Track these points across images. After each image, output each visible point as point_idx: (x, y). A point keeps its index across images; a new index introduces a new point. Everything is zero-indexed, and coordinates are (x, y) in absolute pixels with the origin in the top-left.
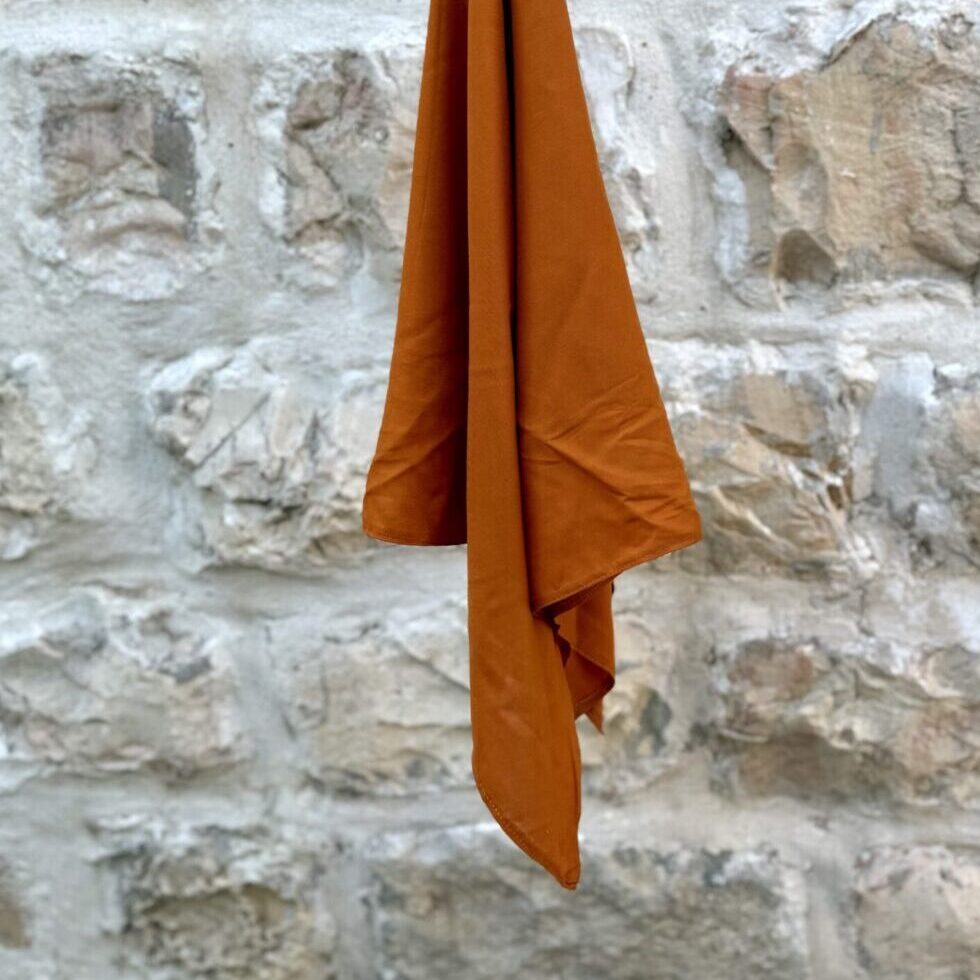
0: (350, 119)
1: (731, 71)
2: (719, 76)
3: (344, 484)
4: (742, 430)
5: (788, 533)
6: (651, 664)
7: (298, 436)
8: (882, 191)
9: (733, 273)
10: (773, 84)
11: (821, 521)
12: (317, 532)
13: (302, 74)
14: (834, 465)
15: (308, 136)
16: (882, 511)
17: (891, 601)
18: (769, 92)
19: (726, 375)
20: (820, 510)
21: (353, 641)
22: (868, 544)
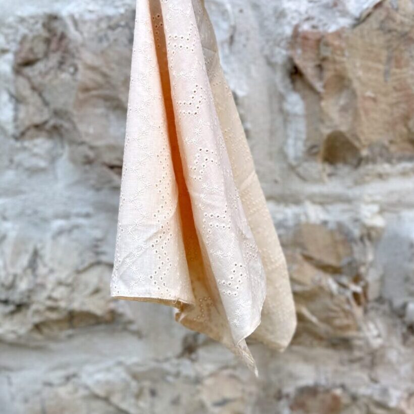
0: (54, 59)
1: (296, 28)
2: (288, 31)
3: (53, 290)
4: (300, 258)
5: (327, 321)
6: (242, 400)
7: (25, 260)
8: (392, 105)
9: (296, 158)
10: (323, 37)
11: (348, 314)
12: (37, 319)
13: (23, 30)
14: (357, 279)
15: (28, 71)
16: (385, 307)
17: (390, 363)
18: (320, 42)
19: (291, 223)
20: (347, 307)
21: (61, 385)
22: (377, 327)
